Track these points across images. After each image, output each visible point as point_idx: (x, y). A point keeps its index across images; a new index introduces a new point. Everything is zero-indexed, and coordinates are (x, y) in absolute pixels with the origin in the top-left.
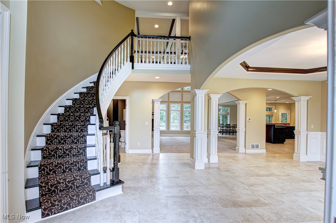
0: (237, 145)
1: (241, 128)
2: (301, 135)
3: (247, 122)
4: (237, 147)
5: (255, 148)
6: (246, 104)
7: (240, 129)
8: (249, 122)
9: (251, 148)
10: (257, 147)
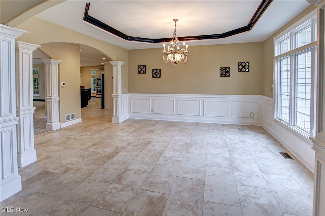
0: (48, 121)
1: (54, 96)
2: (119, 98)
3: (60, 87)
4: (48, 123)
5: (71, 119)
6: (59, 65)
7: (52, 98)
8: (63, 87)
9: (66, 121)
10: (73, 117)
